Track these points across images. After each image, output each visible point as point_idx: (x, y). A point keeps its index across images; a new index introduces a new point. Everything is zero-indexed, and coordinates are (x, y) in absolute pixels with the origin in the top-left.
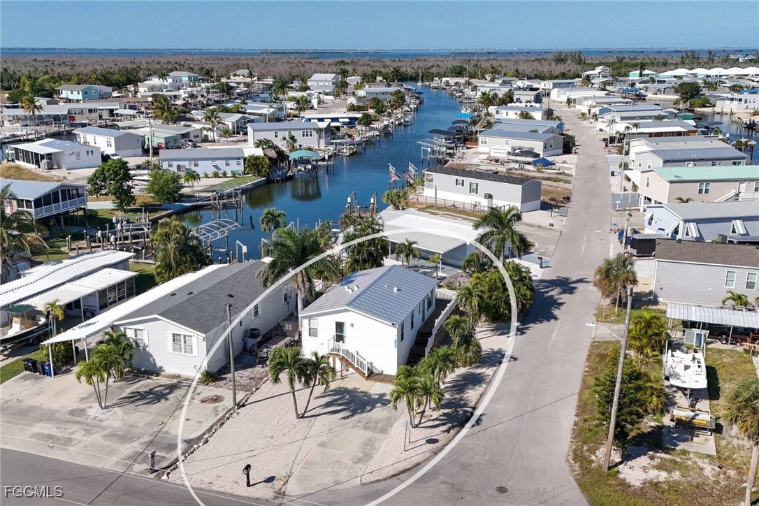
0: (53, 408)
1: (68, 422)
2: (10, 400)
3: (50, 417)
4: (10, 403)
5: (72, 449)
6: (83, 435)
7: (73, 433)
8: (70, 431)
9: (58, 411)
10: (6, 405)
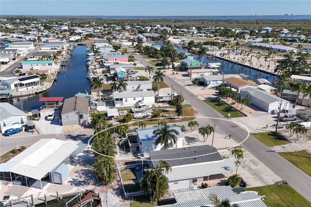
0: (247, 172)
1: (247, 166)
2: (256, 180)
3: (250, 170)
4: (257, 179)
5: (251, 158)
6: (246, 161)
7: (248, 162)
8: (248, 163)
9: (247, 170)
10: (258, 179)
